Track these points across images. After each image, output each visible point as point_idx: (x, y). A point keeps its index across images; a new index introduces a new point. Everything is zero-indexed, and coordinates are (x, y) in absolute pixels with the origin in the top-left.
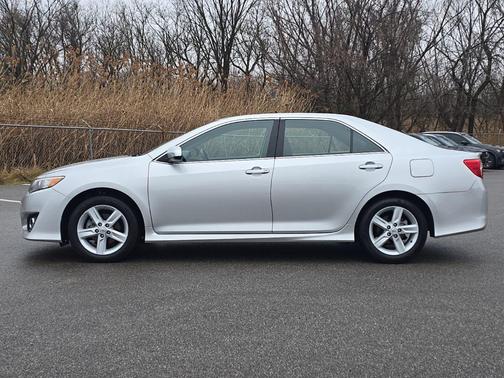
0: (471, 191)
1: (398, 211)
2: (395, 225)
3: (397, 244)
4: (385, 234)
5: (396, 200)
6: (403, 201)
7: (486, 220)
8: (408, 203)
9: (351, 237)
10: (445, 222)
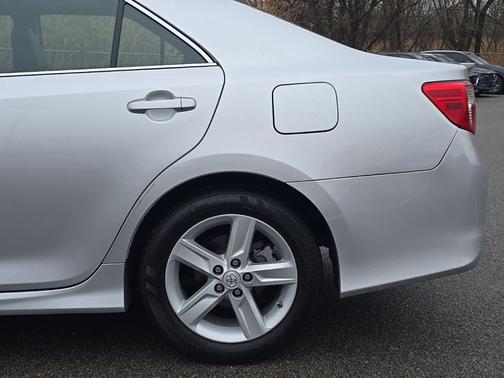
0: (440, 171)
1: (243, 226)
2: (236, 263)
3: (240, 313)
4: (209, 287)
5: (234, 198)
6: (253, 200)
7: (483, 242)
8: (268, 205)
9: (113, 300)
10: (367, 256)
